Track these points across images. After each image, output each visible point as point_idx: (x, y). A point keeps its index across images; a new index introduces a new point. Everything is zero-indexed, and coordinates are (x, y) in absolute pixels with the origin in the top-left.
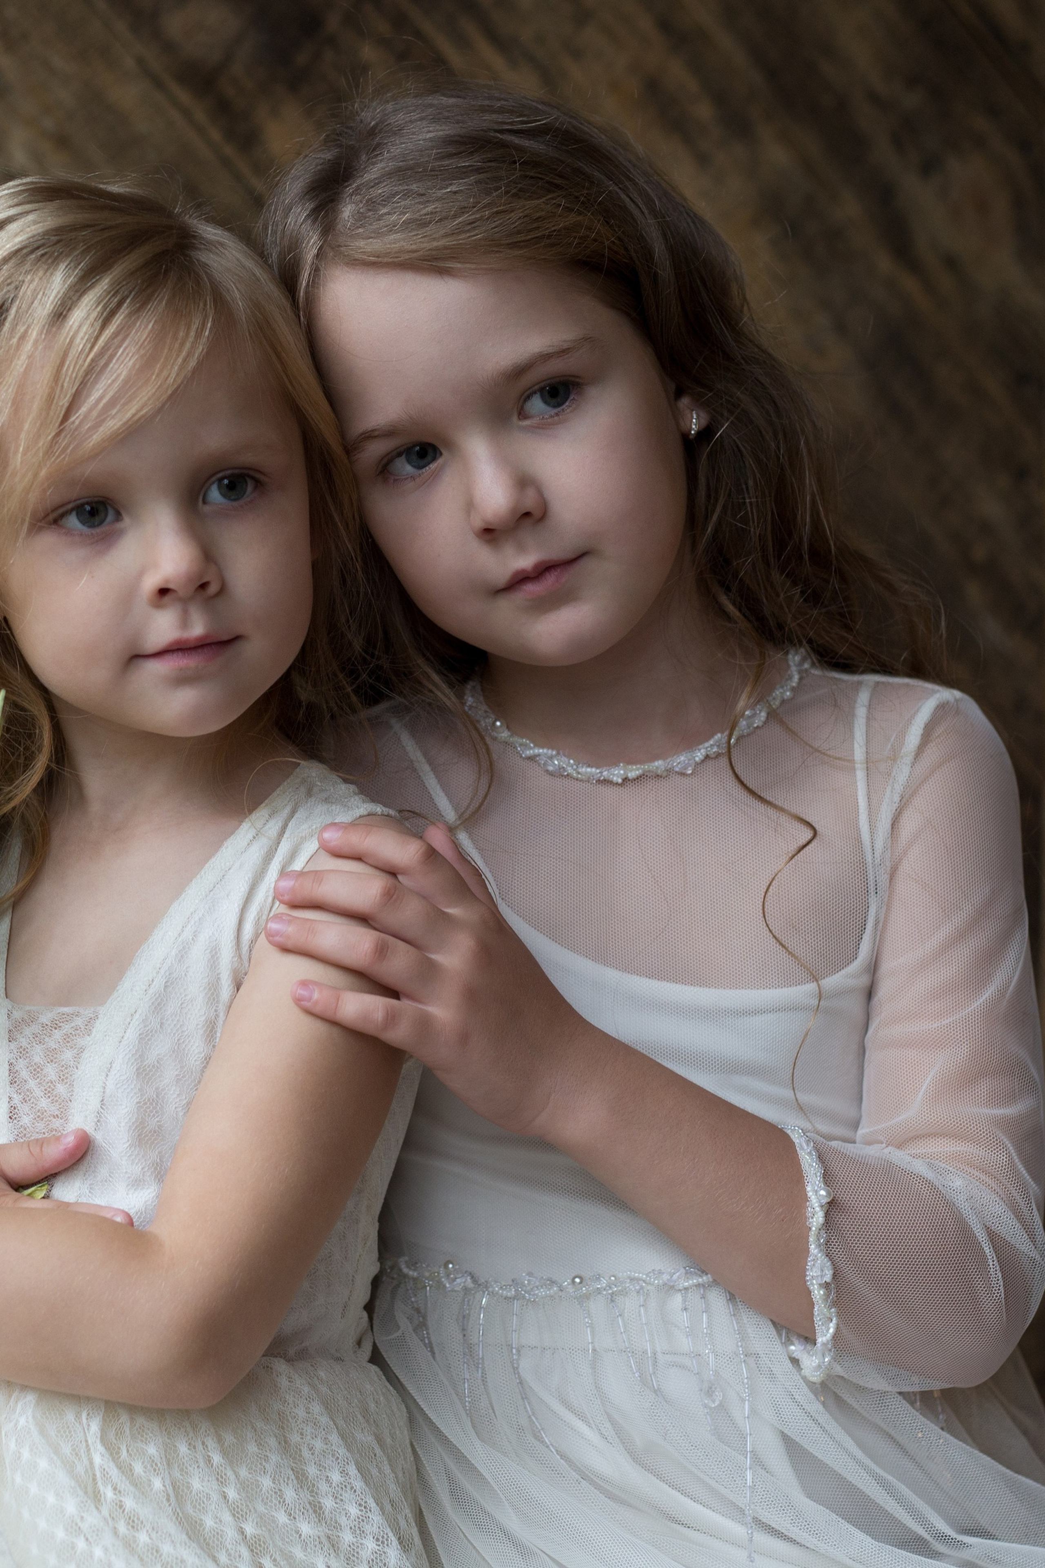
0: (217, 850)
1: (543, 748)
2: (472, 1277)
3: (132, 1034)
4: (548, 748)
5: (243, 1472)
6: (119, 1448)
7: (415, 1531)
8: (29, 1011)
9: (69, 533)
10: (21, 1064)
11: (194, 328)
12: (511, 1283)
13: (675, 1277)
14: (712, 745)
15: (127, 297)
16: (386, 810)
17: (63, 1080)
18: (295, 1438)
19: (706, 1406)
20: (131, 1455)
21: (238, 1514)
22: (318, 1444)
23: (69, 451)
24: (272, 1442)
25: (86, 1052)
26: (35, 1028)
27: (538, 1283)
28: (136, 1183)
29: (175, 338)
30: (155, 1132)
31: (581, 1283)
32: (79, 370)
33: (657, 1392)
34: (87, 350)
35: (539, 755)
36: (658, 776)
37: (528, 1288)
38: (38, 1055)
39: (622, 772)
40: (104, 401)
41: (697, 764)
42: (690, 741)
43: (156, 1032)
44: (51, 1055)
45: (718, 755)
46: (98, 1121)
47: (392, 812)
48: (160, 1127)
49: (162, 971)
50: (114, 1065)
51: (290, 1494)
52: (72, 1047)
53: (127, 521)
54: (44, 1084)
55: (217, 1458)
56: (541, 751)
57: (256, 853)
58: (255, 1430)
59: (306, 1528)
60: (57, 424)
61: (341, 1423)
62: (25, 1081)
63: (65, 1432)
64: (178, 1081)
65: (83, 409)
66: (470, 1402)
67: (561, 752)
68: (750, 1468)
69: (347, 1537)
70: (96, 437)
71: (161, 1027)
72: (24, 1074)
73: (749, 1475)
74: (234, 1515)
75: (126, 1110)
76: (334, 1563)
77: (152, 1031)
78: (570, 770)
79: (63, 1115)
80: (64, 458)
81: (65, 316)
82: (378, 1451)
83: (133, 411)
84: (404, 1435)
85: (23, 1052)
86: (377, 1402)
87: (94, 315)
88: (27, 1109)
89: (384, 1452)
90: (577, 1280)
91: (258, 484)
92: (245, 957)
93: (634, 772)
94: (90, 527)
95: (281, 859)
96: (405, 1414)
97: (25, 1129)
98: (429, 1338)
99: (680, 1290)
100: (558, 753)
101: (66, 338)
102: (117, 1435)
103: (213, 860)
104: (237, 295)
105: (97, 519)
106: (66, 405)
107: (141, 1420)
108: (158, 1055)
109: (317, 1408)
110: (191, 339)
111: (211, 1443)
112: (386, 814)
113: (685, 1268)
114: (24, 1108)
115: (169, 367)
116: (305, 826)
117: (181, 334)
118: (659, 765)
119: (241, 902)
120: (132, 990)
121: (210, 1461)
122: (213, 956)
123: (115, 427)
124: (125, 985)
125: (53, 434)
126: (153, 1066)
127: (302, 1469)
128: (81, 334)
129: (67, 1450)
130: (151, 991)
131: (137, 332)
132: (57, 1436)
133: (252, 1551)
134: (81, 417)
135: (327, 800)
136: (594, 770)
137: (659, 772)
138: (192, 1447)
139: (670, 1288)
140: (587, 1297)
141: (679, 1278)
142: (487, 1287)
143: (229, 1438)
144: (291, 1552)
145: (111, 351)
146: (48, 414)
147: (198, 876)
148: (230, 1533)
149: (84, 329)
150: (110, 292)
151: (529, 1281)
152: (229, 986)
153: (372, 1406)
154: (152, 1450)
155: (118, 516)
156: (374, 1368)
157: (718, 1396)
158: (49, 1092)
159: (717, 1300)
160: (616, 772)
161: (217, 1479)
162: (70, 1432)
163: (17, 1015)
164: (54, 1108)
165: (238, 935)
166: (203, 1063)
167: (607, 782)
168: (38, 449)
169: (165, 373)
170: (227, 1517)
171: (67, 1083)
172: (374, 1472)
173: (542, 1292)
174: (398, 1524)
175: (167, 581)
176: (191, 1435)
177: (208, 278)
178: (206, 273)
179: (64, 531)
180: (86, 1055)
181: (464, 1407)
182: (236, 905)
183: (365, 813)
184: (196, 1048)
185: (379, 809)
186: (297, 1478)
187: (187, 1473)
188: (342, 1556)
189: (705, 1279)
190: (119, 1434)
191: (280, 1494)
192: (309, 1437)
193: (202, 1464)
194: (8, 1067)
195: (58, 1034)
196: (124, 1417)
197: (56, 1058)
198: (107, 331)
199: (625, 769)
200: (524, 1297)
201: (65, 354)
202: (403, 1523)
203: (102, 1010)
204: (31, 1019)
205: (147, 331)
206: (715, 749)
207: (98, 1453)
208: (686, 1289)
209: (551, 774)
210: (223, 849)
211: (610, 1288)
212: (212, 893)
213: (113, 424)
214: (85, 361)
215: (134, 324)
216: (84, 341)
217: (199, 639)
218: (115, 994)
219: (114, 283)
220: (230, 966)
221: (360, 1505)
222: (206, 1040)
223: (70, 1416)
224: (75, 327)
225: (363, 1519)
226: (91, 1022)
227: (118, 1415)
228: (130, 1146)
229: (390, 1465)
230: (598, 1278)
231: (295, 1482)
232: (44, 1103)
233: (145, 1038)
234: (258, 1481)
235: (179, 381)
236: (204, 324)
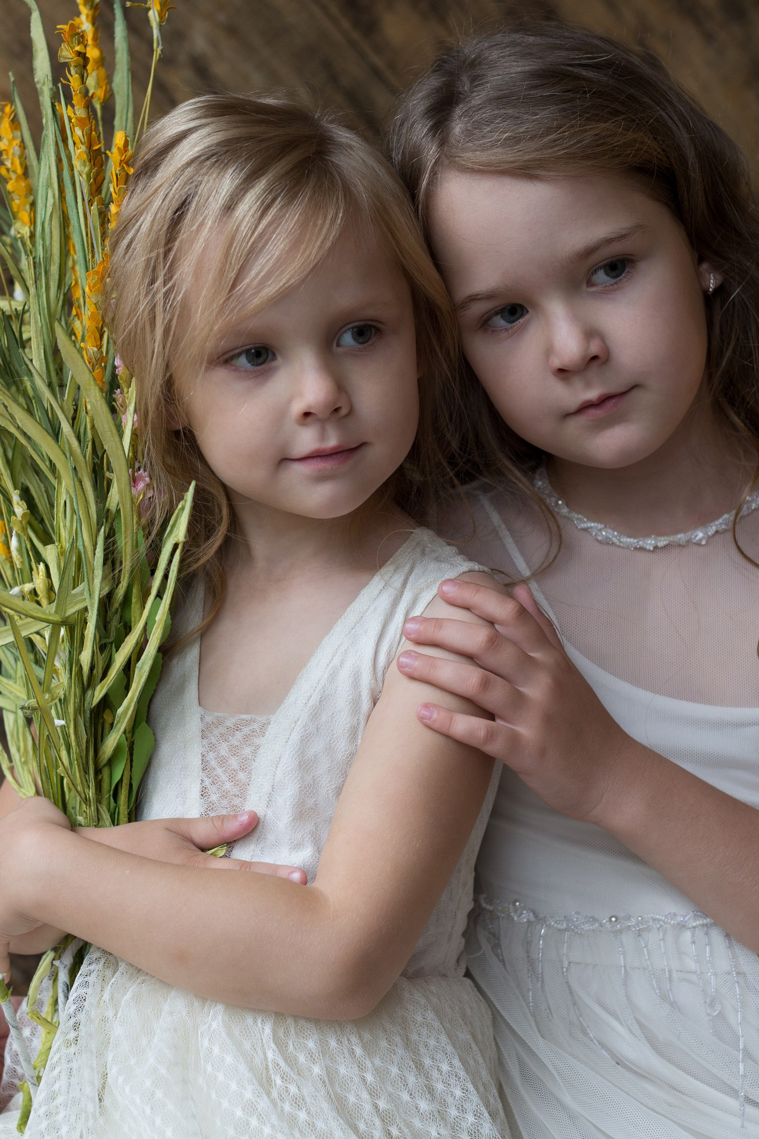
0: (356, 597)
1: (594, 522)
2: (534, 913)
3: (295, 737)
4: (598, 523)
5: (377, 1062)
6: (287, 1043)
7: (500, 1106)
8: (218, 717)
9: (236, 369)
10: (211, 756)
11: (329, 217)
12: (563, 919)
13: (687, 918)
14: (721, 524)
15: (279, 194)
16: (482, 568)
17: (243, 769)
18: (414, 1037)
19: (709, 1015)
20: (296, 1048)
21: (373, 1093)
22: (432, 1042)
23: (236, 311)
24: (398, 1039)
25: (261, 749)
26: (222, 729)
27: (583, 920)
28: (297, 846)
29: (315, 225)
30: (312, 809)
31: (616, 921)
32: (243, 250)
33: (673, 1004)
34: (249, 235)
35: (591, 528)
36: (680, 545)
37: (576, 923)
38: (223, 749)
39: (653, 542)
40: (262, 274)
41: (709, 537)
42: (703, 521)
43: (313, 734)
44: (234, 751)
45: (725, 531)
46: (270, 800)
47: (486, 569)
48: (316, 805)
49: (318, 689)
50: (282, 759)
51: (411, 1079)
52: (250, 745)
53: (280, 360)
54: (228, 771)
55: (358, 1051)
56: (592, 525)
57: (385, 601)
58: (386, 1031)
59: (424, 1105)
60: (227, 291)
61: (448, 1025)
62: (214, 769)
63: (246, 1032)
64: (329, 771)
65: (247, 280)
66: (533, 1006)
67: (608, 526)
68: (742, 1062)
69: (453, 1112)
70: (256, 301)
71: (317, 731)
72: (213, 763)
73: (741, 1066)
74: (371, 1094)
75: (291, 793)
76: (443, 1132)
77: (310, 734)
78: (615, 540)
79: (242, 794)
80: (233, 316)
81: (233, 209)
82: (474, 1046)
83: (284, 281)
84: (490, 1032)
85: (212, 747)
86: (471, 1008)
87: (255, 207)
88: (215, 789)
89: (477, 1046)
90: (613, 919)
91: (379, 331)
92: (380, 679)
93: (662, 542)
94: (254, 365)
95: (405, 605)
96: (491, 1016)
97: (213, 804)
98: (502, 956)
99: (690, 928)
100: (605, 527)
101: (234, 225)
102: (285, 1033)
103: (353, 604)
104: (362, 189)
105: (260, 360)
106: (234, 277)
107: (302, 1023)
108: (315, 752)
109: (430, 1015)
110: (327, 226)
111: (354, 1039)
112: (482, 570)
113: (693, 912)
114: (213, 789)
115: (310, 247)
116: (422, 580)
117: (320, 222)
118: (681, 537)
119: (376, 638)
120: (295, 703)
121: (353, 1053)
122: (355, 679)
123: (271, 293)
124: (291, 699)
125: (223, 299)
126: (311, 760)
127: (419, 1060)
128: (244, 223)
129: (247, 1046)
130: (310, 704)
131: (287, 221)
132: (240, 1035)
133: (383, 1121)
134: (244, 286)
135: (437, 559)
136: (632, 540)
137: (681, 542)
138: (340, 1042)
139: (682, 927)
140: (621, 931)
141: (689, 919)
142: (545, 921)
143: (367, 1036)
144: (411, 1122)
145: (267, 236)
146: (220, 283)
147: (343, 617)
148: (368, 1107)
149: (247, 219)
150: (267, 190)
151: (577, 918)
152: (368, 701)
153: (468, 1011)
154: (311, 1044)
155: (274, 357)
156: (468, 981)
157: (718, 1007)
158: (232, 778)
159: (717, 937)
160: (649, 542)
161: (359, 1067)
162: (250, 1032)
163: (208, 719)
164: (235, 790)
165: (374, 663)
166: (347, 758)
167: (642, 549)
168: (213, 310)
169: (307, 253)
170: (365, 1096)
171: (246, 772)
172: (472, 1062)
173: (587, 927)
174: (488, 1101)
175: (309, 407)
176: (339, 1033)
177: (340, 177)
178: (339, 173)
179: (233, 368)
180: (261, 751)
181: (530, 1010)
182: (373, 640)
183: (467, 569)
184: (342, 746)
185: (477, 567)
186: (416, 1067)
187: (336, 1062)
188: (449, 1125)
189: (708, 920)
190: (287, 1033)
191: (403, 1079)
192: (424, 1037)
193: (347, 1055)
194: (201, 758)
195: (239, 735)
196: (290, 1021)
197: (238, 753)
198: (264, 221)
199: (655, 540)
200: (573, 930)
201: (233, 239)
202: (492, 1100)
203: (273, 718)
204: (219, 722)
205: (294, 221)
206: (723, 527)
207: (271, 1050)
208: (694, 927)
209: (600, 542)
210: (361, 596)
211: (638, 926)
212: (353, 630)
213: (270, 290)
214: (248, 243)
215: (284, 216)
216: (247, 228)
217: (333, 448)
218: (283, 706)
219: (269, 184)
220: (368, 687)
221: (463, 1089)
222: (350, 741)
223: (250, 1021)
224: (240, 218)
225: (465, 1099)
226: (264, 727)
227: (285, 1019)
228: (294, 819)
229: (482, 1056)
230: (628, 918)
231: (415, 1070)
232: (228, 786)
233: (305, 740)
234: (388, 1069)
235: (318, 258)
236: (337, 214)
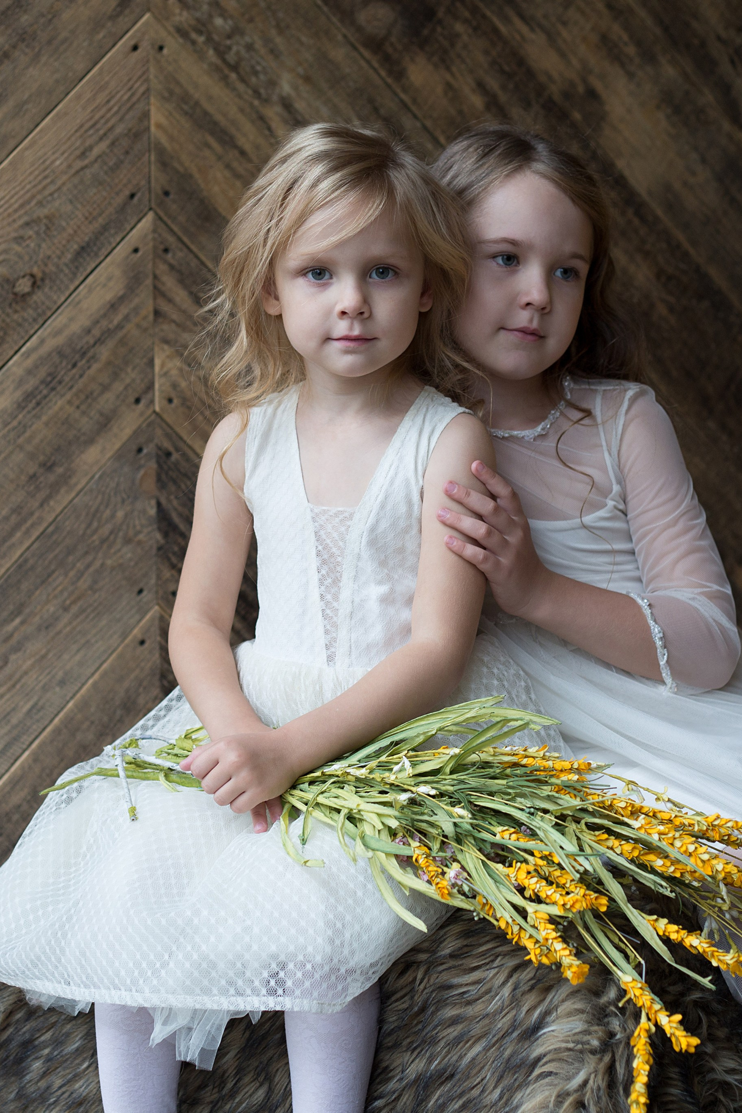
9: (309, 280)
11: (376, 203)
15: (348, 183)
25: (351, 528)
26: (327, 517)
29: (366, 206)
34: (321, 200)
38: (329, 529)
44: (335, 529)
49: (383, 491)
52: (344, 526)
53: (334, 279)
54: (333, 541)
62: (324, 540)
71: (385, 515)
79: (342, 555)
81: (318, 185)
83: (344, 234)
85: (322, 527)
91: (396, 273)
94: (316, 279)
105: (321, 277)
110: (374, 208)
114: (324, 552)
115: (362, 219)
117: (370, 206)
120: (369, 500)
122: (406, 483)
124: (366, 497)
147: (391, 444)
150: (339, 180)
155: (331, 277)
158: (336, 545)
164: (338, 552)
169: (359, 221)
171: (343, 541)
175: (345, 309)
179: (306, 279)
194: (314, 534)
195: (337, 520)
198: (334, 194)
203: (357, 509)
204: (325, 513)
213: (333, 238)
215: (345, 196)
217: (356, 336)
218: (362, 502)
219: (342, 176)
224: (319, 190)
226: (352, 514)
232: (334, 550)
235: (365, 225)
236: (381, 203)
